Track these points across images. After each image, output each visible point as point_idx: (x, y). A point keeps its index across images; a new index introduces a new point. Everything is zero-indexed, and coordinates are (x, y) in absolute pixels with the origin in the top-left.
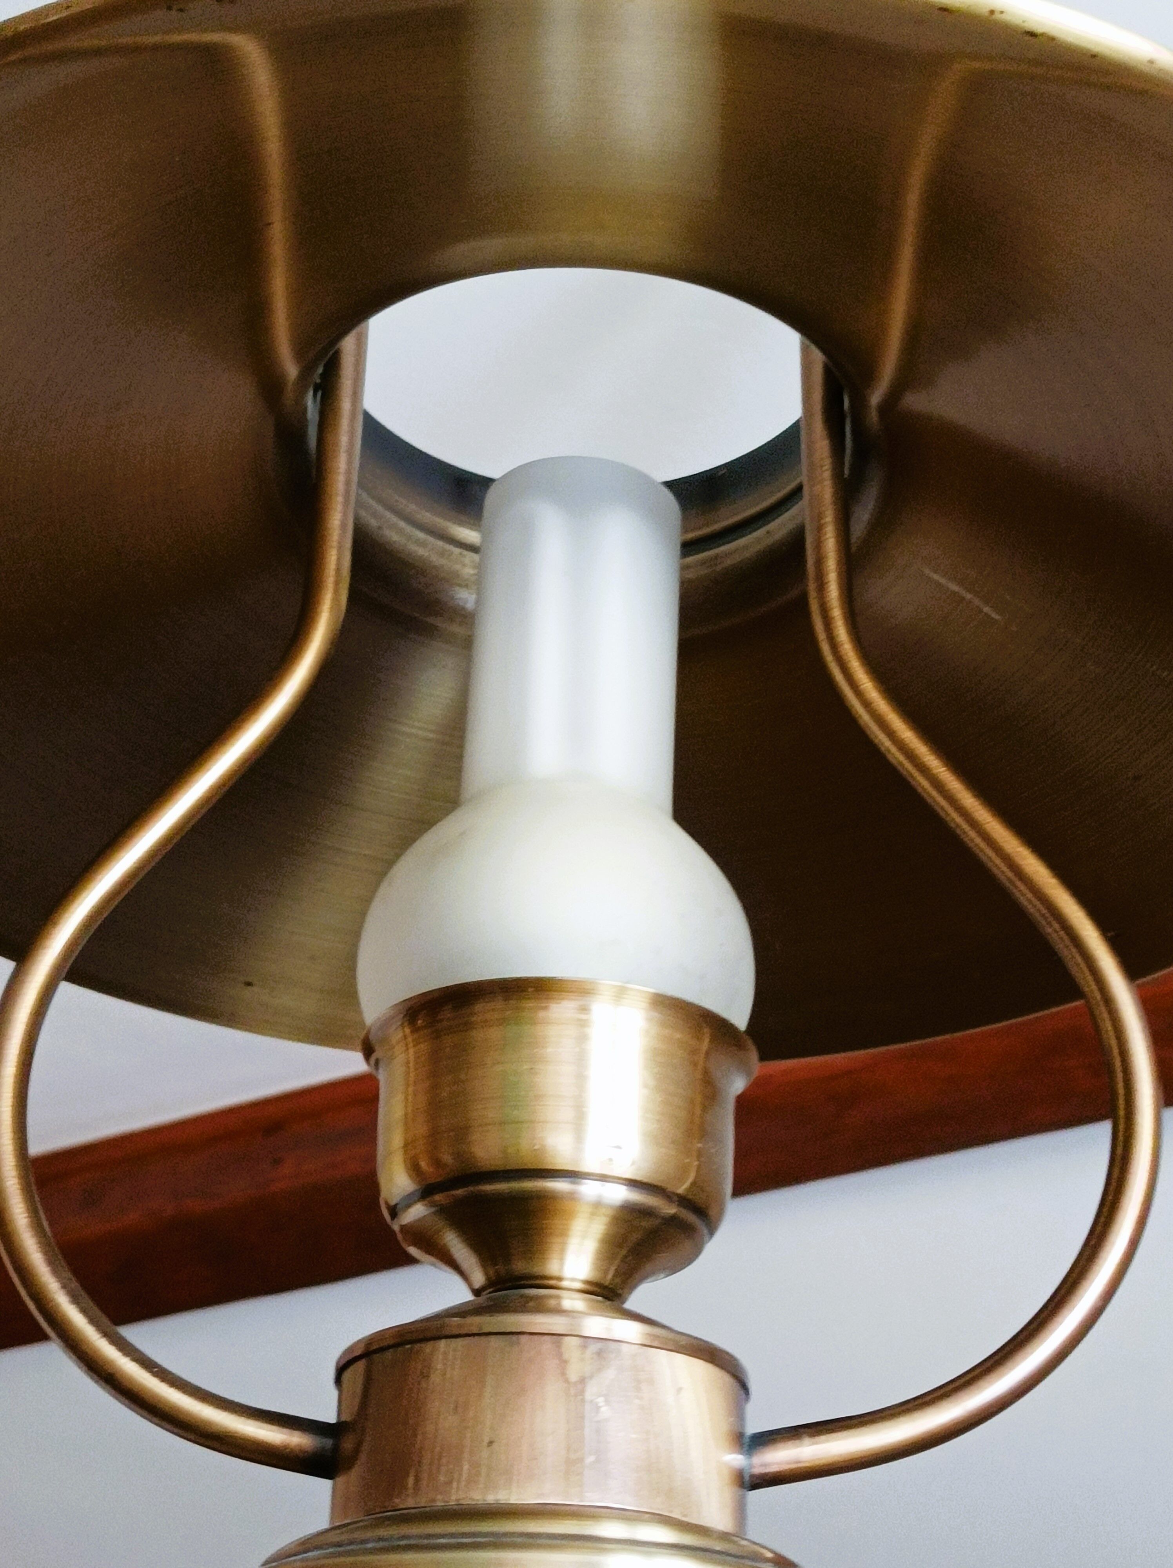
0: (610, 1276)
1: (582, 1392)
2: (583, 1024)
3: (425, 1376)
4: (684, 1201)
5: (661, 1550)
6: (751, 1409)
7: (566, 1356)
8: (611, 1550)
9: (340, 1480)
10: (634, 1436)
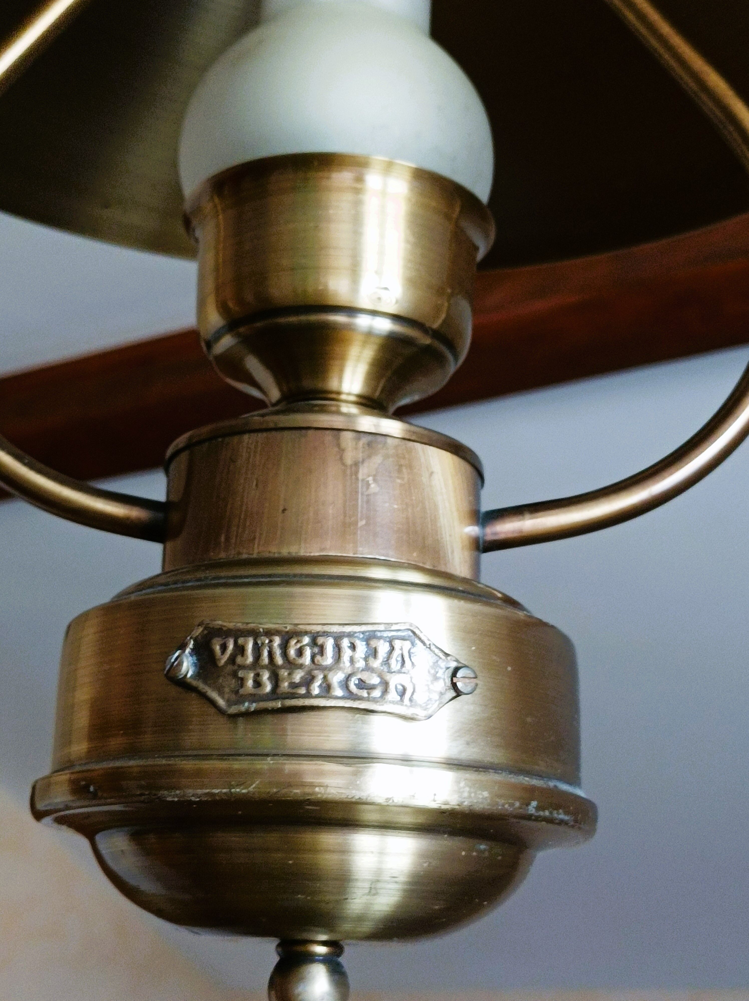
0: (377, 394)
1: (357, 473)
2: (358, 191)
3: (233, 461)
4: (436, 334)
5: (416, 588)
6: (485, 493)
7: (343, 445)
8: (379, 588)
9: (169, 545)
10: (396, 506)
